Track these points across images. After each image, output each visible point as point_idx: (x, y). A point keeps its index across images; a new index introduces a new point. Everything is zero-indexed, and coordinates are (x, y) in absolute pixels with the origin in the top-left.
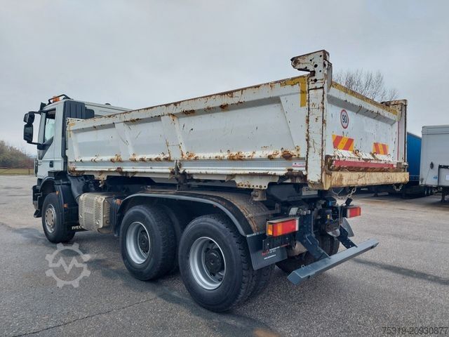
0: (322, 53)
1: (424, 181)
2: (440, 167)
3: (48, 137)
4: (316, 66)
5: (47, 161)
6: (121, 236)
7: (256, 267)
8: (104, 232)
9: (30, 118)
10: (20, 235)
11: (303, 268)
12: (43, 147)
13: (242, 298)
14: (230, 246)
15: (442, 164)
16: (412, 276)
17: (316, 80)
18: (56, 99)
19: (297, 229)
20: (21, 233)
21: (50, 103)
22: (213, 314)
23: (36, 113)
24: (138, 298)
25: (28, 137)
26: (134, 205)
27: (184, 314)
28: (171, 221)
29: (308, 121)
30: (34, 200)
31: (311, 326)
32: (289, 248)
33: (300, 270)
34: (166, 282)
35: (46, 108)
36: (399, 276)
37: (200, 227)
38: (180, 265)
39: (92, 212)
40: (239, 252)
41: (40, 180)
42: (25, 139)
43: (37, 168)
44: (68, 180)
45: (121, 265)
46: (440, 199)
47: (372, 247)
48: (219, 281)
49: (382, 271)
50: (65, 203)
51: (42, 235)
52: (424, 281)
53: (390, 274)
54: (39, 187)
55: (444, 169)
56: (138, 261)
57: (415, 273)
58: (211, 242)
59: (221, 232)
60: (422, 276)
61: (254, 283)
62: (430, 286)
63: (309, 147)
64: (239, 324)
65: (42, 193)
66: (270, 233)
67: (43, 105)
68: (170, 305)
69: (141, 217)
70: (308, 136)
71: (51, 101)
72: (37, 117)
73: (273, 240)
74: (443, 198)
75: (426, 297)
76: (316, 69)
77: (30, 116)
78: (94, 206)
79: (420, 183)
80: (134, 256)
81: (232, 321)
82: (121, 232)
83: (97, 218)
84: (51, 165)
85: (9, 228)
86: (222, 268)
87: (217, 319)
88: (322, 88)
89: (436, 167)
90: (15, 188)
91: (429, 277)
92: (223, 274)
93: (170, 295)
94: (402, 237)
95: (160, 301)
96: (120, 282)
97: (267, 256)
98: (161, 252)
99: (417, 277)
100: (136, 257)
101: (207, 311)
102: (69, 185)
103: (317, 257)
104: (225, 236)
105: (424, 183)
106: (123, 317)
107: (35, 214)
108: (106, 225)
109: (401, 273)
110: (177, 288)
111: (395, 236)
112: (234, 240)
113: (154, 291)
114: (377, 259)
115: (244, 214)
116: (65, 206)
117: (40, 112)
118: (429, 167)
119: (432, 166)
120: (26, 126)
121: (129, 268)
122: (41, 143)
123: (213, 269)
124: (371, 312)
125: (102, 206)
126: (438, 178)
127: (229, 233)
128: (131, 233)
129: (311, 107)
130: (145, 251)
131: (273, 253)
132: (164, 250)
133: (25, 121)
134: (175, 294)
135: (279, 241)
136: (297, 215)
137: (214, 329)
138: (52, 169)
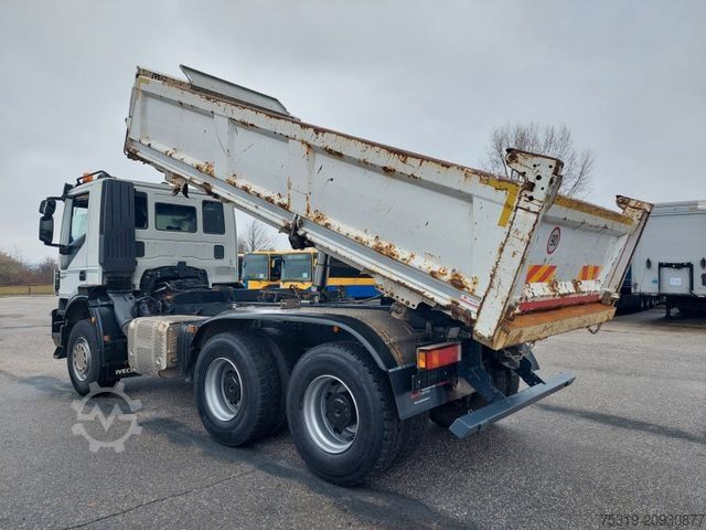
0: (553, 163)
1: (638, 287)
2: (661, 265)
3: (76, 236)
4: (539, 178)
5: (75, 272)
6: (196, 380)
7: (403, 415)
8: (168, 376)
9: (48, 207)
10: (32, 387)
11: (471, 414)
12: (69, 250)
13: (383, 463)
14: (364, 386)
15: (664, 261)
16: (625, 427)
17: (531, 198)
18: (87, 178)
19: (459, 359)
20: (34, 384)
21: (79, 184)
22: (341, 490)
23: (59, 199)
24: (228, 471)
25: (46, 236)
26: (217, 333)
27: (298, 492)
28: (272, 355)
29: (501, 250)
30: (53, 331)
31: (485, 502)
32: (449, 388)
33: (466, 416)
34: (266, 447)
35: (73, 192)
36: (608, 428)
37: (319, 361)
38: (289, 419)
39: (149, 345)
40: (378, 395)
41: (63, 301)
42: (41, 239)
43: (58, 282)
44: (110, 299)
45: (196, 424)
46: (664, 315)
47: (567, 384)
48: (349, 439)
49: (583, 422)
50: (105, 334)
51: (66, 386)
52: (644, 433)
53: (595, 425)
54: (63, 312)
55: (665, 269)
56: (223, 417)
57: (630, 422)
58: (335, 382)
59: (350, 367)
60: (640, 426)
61: (400, 440)
62: (652, 440)
63: (490, 286)
64: (381, 502)
65: (68, 321)
66: (422, 364)
67: (68, 187)
68: (277, 480)
69: (226, 350)
70: (494, 271)
71: (81, 181)
72: (60, 205)
73: (427, 376)
74: (668, 313)
75: (646, 456)
76: (537, 182)
77: (49, 204)
78: (153, 336)
79: (633, 291)
80: (216, 410)
81: (370, 499)
82: (196, 374)
83: (158, 355)
84: (83, 277)
85: (13, 378)
86: (353, 421)
87: (348, 495)
88: (538, 213)
89: (655, 266)
90: (10, 316)
91: (651, 427)
92: (354, 430)
93: (276, 466)
94: (609, 371)
95: (261, 475)
96: (197, 450)
97: (418, 399)
98: (259, 401)
99: (633, 428)
100: (220, 411)
101: (332, 486)
102: (111, 307)
103: (489, 399)
104: (356, 372)
105: (638, 291)
106: (209, 500)
107: (55, 354)
108: (171, 365)
109: (609, 423)
110: (285, 454)
111: (600, 370)
112: (370, 378)
113: (250, 460)
114: (574, 404)
115: (384, 339)
116: (106, 338)
117: (63, 199)
118: (644, 265)
119: (649, 263)
120: (43, 219)
121: (209, 429)
122: (66, 244)
123: (338, 422)
124: (569, 478)
125: (165, 337)
126: (659, 281)
127: (362, 368)
128: (211, 376)
129: (511, 233)
130: (234, 402)
131: (426, 396)
132: (264, 397)
133: (41, 211)
134: (282, 463)
135: (434, 376)
136: (459, 338)
137: (345, 511)
138: (83, 283)
